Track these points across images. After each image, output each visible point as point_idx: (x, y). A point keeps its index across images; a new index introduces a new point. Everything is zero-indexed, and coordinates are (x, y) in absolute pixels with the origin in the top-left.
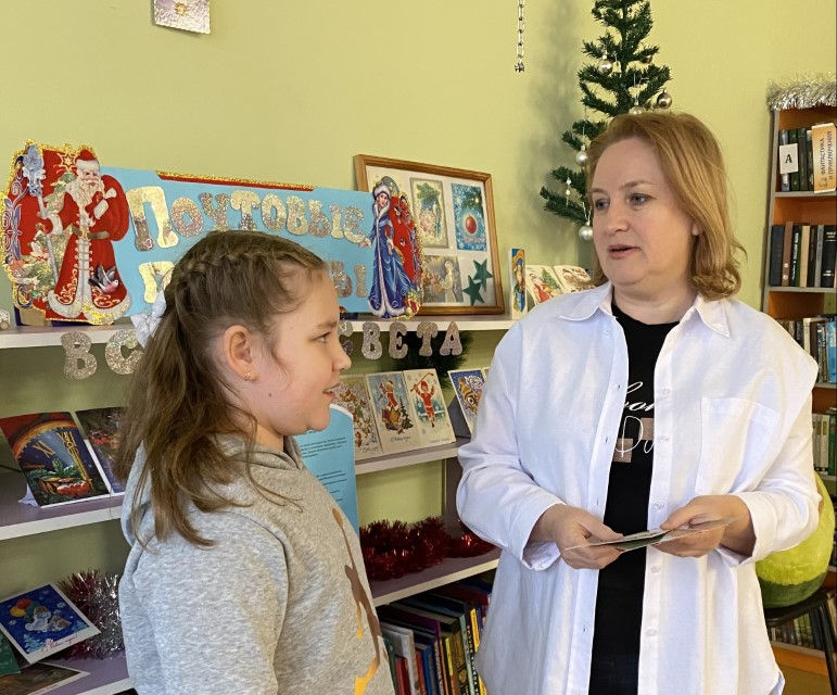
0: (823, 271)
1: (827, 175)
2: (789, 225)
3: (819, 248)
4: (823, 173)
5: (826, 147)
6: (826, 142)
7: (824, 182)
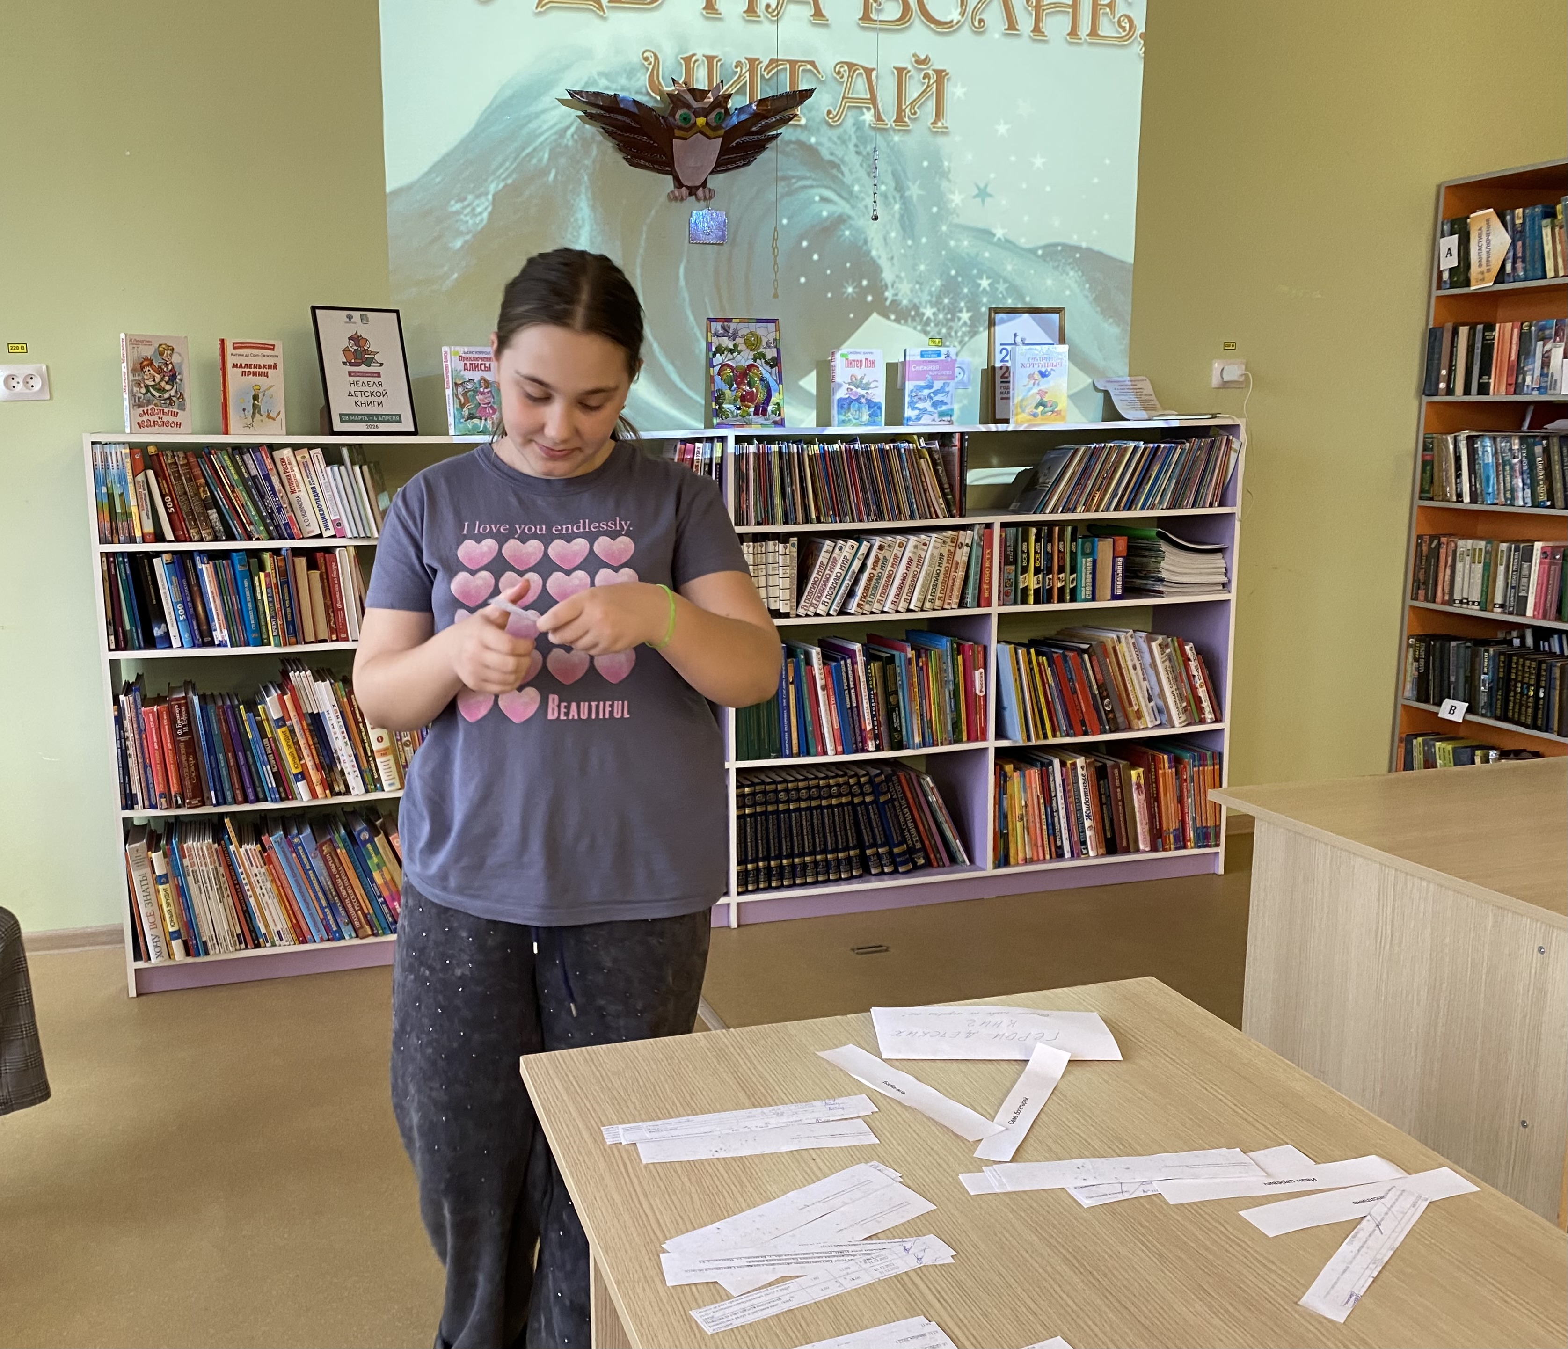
0: (1480, 378)
1: (1484, 268)
2: (1449, 326)
3: (1478, 351)
4: (1480, 266)
5: (1484, 237)
6: (1484, 230)
7: (1481, 276)
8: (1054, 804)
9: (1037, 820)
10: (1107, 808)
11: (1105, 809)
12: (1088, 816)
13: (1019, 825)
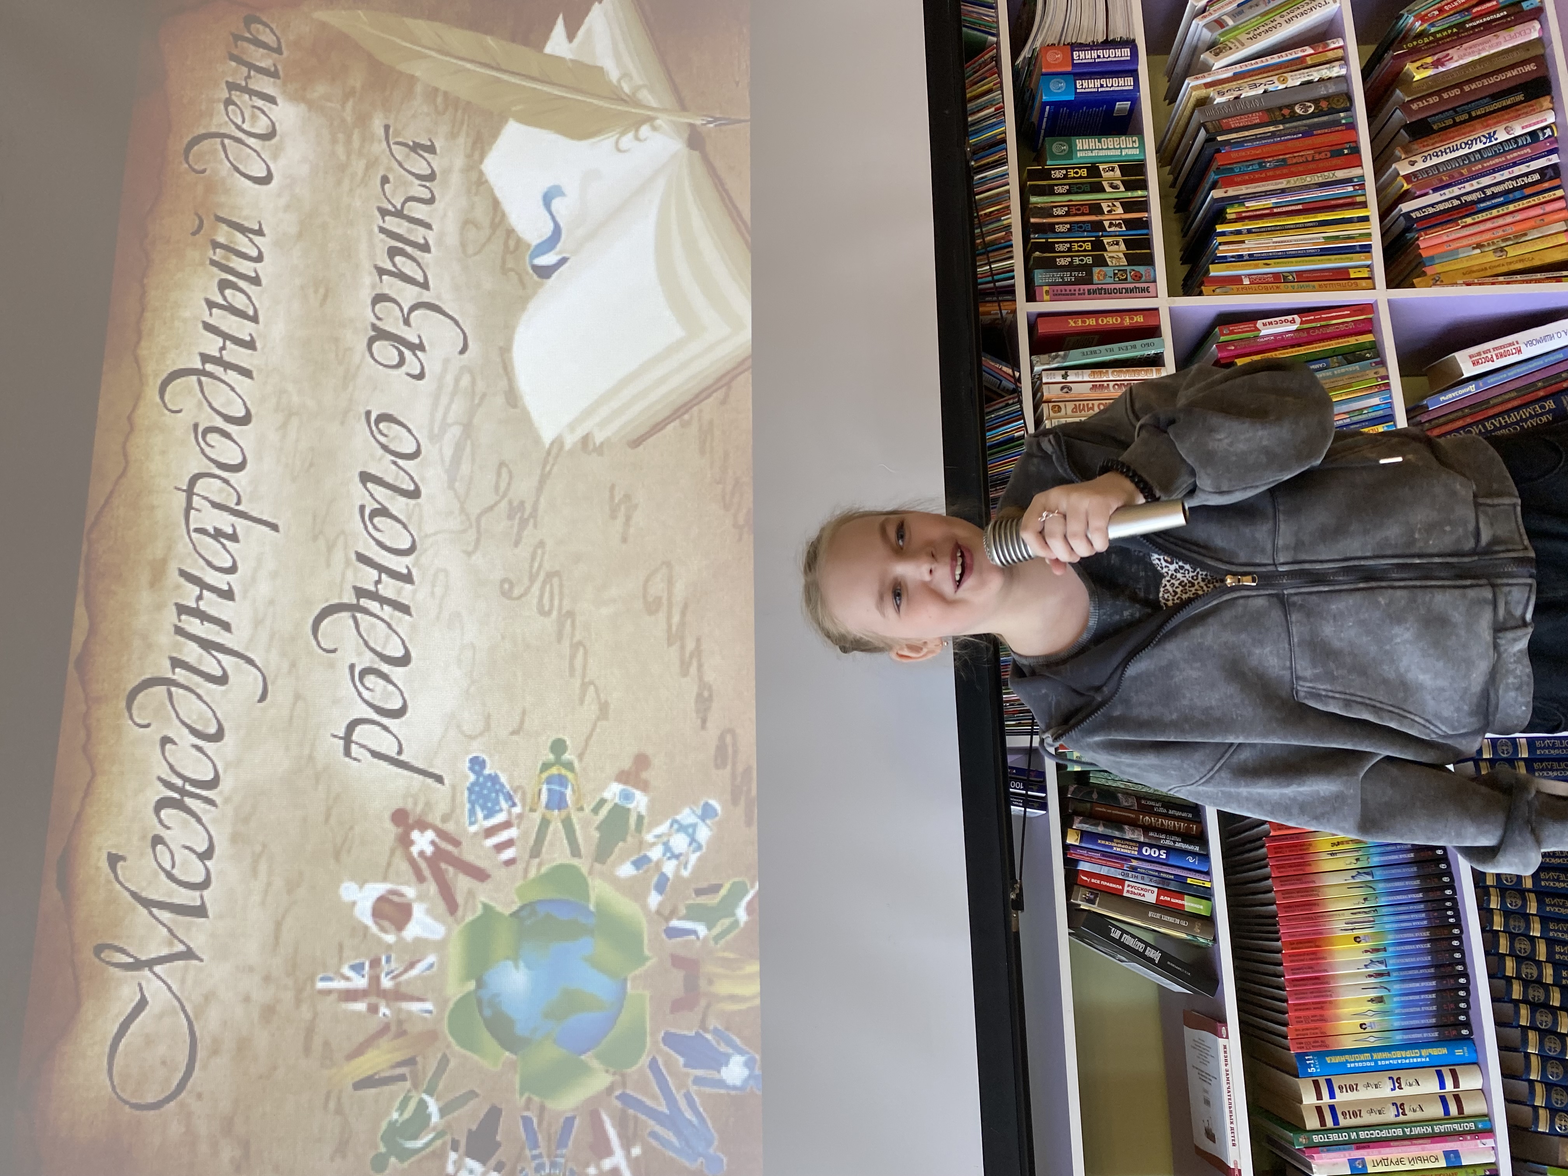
8: (1474, 197)
9: (1501, 222)
10: (1477, 108)
11: (1479, 113)
12: (1490, 137)
13: (1512, 252)
